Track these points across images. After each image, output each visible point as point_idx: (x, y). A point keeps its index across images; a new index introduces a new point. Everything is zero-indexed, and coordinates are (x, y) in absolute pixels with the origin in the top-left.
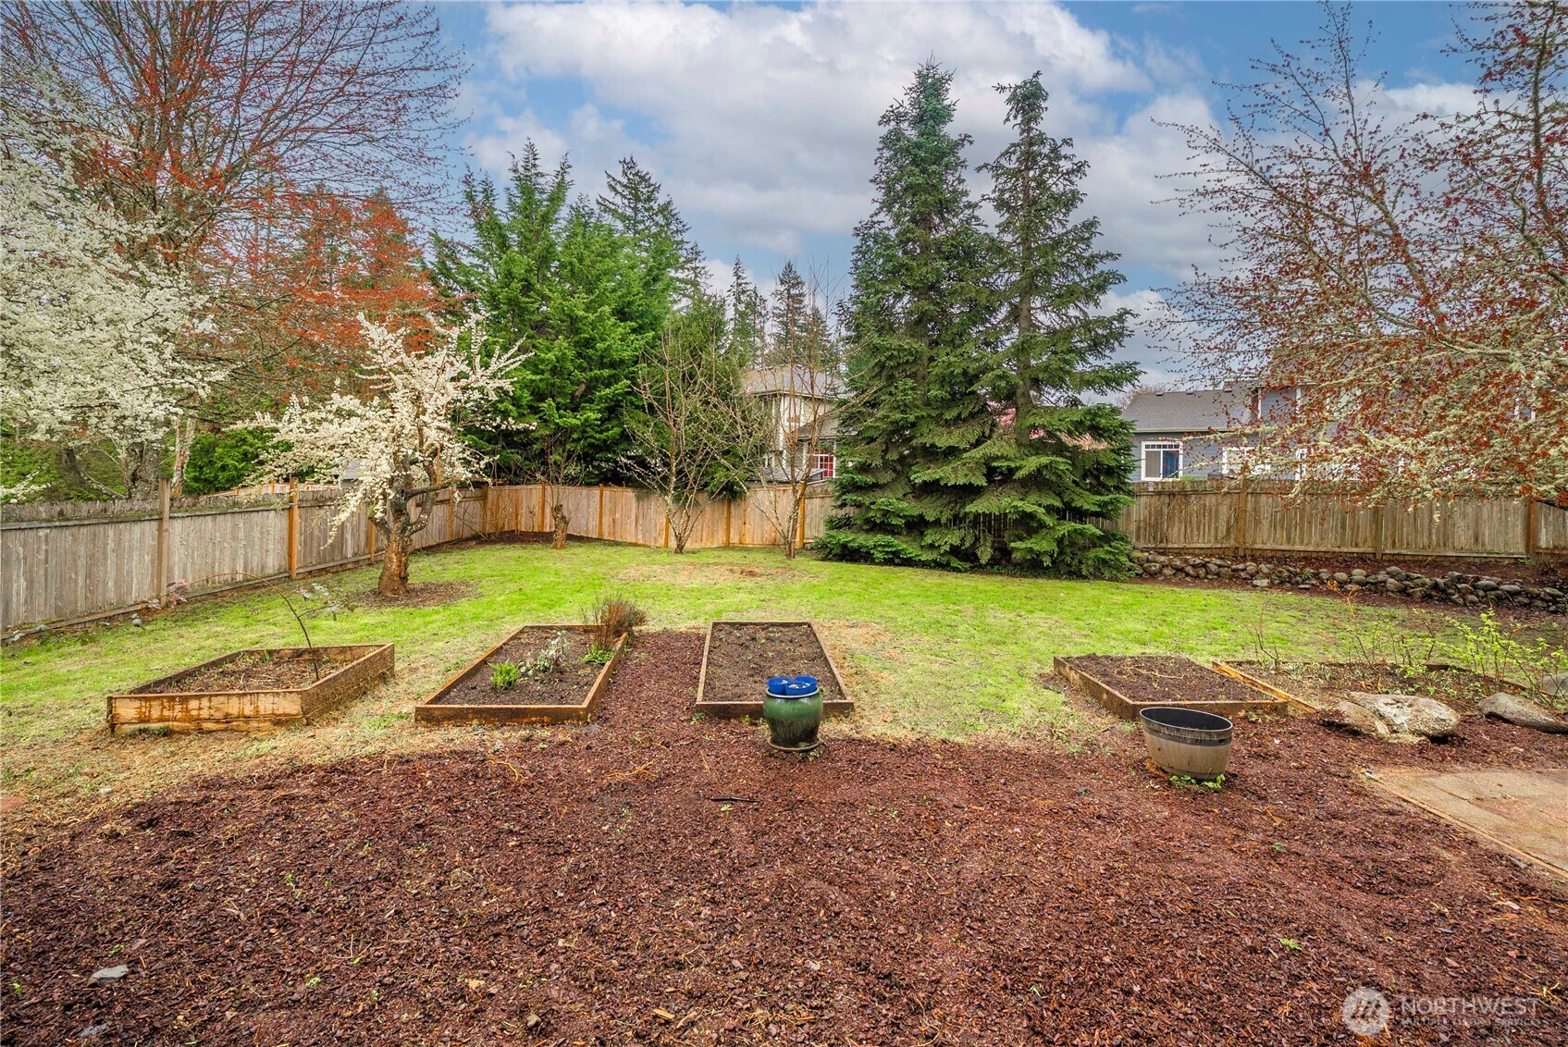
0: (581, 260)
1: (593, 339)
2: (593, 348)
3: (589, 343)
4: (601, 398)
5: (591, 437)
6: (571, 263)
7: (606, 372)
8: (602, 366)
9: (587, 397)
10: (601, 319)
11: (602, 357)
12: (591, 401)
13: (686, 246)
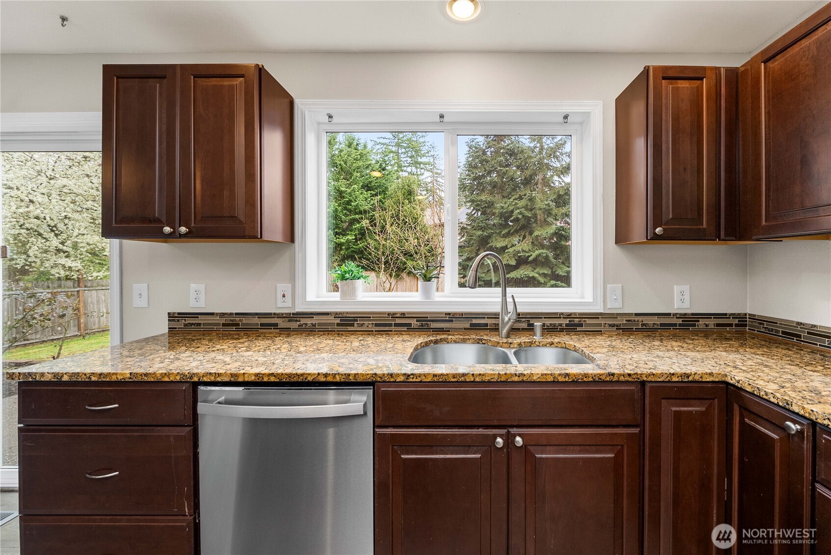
0: (345, 163)
1: (351, 201)
2: (351, 205)
3: (349, 203)
4: (355, 228)
5: (352, 247)
6: (340, 165)
7: (357, 216)
8: (356, 213)
9: (349, 228)
10: (354, 190)
11: (355, 209)
12: (351, 231)
13: (427, 144)
